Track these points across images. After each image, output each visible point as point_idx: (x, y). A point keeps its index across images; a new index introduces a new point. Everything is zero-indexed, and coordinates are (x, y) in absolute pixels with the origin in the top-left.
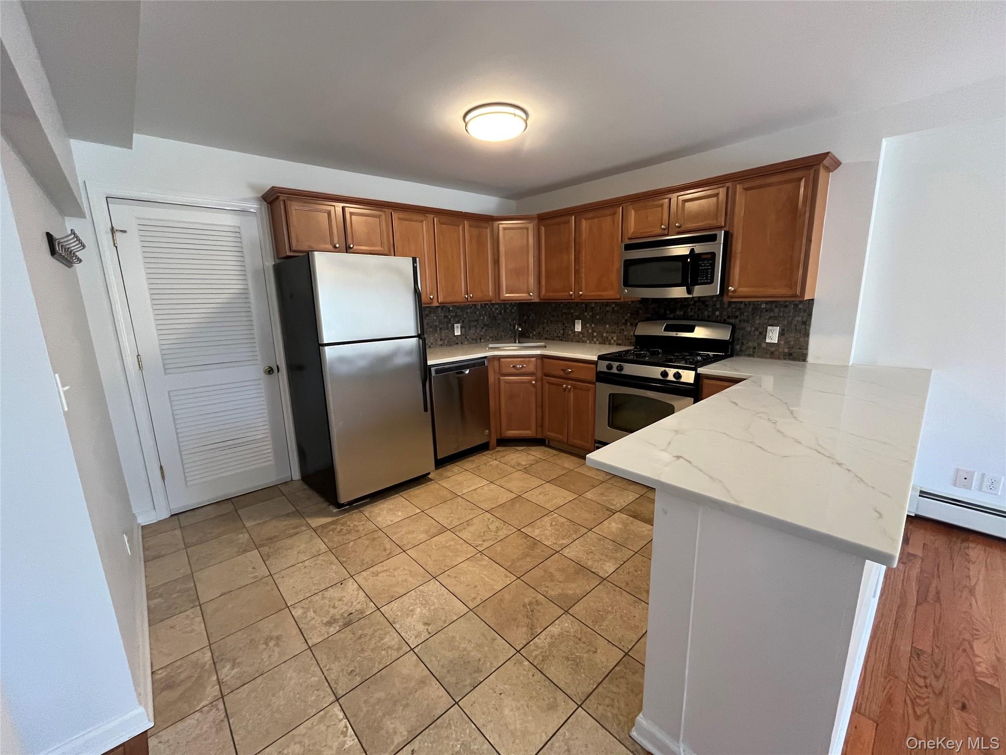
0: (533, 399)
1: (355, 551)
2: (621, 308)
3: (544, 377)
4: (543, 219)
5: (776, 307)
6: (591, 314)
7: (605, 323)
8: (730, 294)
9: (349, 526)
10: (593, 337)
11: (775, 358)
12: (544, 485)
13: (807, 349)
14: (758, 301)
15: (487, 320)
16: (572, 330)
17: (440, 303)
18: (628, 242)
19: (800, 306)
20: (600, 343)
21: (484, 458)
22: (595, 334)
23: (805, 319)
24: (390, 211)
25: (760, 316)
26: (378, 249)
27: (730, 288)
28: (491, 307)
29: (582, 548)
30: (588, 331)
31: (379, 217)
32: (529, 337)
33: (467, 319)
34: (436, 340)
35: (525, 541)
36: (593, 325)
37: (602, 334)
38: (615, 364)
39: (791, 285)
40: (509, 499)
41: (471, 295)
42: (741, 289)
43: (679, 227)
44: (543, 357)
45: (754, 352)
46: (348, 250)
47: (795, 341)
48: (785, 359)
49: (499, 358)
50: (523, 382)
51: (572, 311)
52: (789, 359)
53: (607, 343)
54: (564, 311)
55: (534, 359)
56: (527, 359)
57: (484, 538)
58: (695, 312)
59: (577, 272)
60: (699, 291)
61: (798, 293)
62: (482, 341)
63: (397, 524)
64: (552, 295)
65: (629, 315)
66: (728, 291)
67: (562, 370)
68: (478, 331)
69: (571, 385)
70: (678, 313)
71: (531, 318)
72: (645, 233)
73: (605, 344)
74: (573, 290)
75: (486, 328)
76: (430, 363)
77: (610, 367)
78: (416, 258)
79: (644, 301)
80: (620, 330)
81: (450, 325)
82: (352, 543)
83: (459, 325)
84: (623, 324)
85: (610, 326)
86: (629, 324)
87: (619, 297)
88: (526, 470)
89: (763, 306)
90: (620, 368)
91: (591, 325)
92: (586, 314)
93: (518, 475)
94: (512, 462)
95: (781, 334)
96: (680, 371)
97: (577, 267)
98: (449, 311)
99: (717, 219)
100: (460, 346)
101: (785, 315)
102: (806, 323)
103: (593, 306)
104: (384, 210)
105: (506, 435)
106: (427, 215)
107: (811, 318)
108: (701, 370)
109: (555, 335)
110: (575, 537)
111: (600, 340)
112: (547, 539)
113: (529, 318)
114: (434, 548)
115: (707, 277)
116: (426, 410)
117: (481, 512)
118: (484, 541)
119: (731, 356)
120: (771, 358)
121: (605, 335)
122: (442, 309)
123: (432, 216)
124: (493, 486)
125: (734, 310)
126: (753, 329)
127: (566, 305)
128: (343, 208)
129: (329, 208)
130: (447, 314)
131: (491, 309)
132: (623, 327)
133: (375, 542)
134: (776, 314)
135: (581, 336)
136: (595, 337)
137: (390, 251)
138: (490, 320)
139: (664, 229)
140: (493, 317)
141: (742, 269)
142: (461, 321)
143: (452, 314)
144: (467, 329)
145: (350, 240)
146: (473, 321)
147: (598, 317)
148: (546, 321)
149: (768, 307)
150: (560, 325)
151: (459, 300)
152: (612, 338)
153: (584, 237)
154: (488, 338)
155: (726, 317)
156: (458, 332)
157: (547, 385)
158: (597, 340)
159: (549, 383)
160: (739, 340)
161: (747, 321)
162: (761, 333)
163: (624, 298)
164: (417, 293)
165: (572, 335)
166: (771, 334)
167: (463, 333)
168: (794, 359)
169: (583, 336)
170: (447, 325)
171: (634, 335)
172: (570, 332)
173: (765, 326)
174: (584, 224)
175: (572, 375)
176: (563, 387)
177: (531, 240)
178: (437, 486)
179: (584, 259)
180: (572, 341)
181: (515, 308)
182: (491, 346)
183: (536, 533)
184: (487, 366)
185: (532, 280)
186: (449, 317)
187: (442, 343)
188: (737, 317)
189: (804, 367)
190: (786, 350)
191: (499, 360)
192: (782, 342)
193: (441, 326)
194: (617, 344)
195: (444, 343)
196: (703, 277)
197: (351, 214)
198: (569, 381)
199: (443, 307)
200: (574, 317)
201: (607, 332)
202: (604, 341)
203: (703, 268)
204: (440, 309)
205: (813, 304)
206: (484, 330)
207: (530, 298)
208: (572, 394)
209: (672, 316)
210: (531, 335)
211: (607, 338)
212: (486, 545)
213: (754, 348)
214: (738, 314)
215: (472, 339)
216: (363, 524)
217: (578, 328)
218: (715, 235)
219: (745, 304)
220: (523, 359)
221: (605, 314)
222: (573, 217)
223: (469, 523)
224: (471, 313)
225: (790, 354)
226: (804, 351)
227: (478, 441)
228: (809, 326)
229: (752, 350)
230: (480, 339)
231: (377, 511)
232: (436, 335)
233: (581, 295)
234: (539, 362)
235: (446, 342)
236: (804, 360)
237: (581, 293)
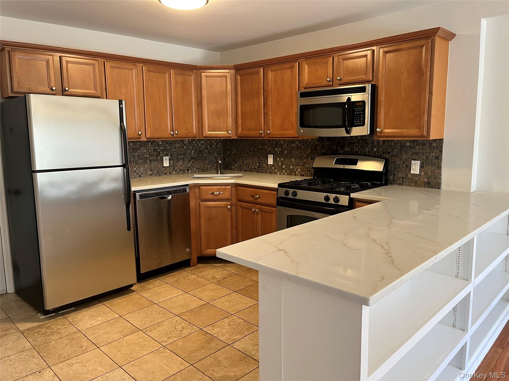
0: (229, 221)
1: (55, 348)
2: (303, 145)
3: (238, 203)
4: (238, 69)
5: (417, 145)
6: (280, 149)
7: (291, 157)
8: (378, 134)
9: (53, 329)
10: (282, 169)
11: (418, 187)
12: (231, 295)
13: (440, 179)
14: (404, 140)
15: (194, 154)
16: (266, 163)
17: (148, 139)
18: (303, 90)
19: (434, 145)
20: (287, 174)
21: (185, 273)
22: (284, 167)
23: (437, 155)
24: (103, 60)
25: (406, 152)
26: (92, 91)
27: (378, 129)
28: (198, 142)
29: (251, 342)
30: (278, 164)
31: (93, 65)
32: (231, 169)
33: (175, 152)
34: (146, 171)
35: (204, 337)
36: (282, 159)
37: (290, 167)
38: (291, 191)
39: (420, 128)
40: (198, 306)
41: (176, 132)
42: (386, 131)
43: (340, 80)
44: (237, 185)
45: (403, 182)
46: (64, 92)
47: (431, 172)
48: (425, 187)
49: (199, 186)
50: (220, 207)
51: (266, 147)
52: (429, 187)
53: (293, 174)
54: (259, 147)
55: (229, 187)
56: (223, 187)
57: (170, 336)
58: (359, 149)
59: (265, 114)
60: (357, 131)
61: (425, 134)
62: (190, 172)
63: (96, 327)
64: (247, 133)
65: (309, 150)
66: (376, 131)
67: (252, 196)
68: (186, 163)
69: (259, 208)
70: (346, 149)
71: (233, 152)
72: (315, 84)
73: (292, 175)
74: (263, 129)
75: (193, 161)
76: (133, 189)
77: (287, 193)
78: (122, 100)
79: (321, 139)
80: (303, 163)
81: (159, 157)
82: (53, 342)
83: (168, 157)
84: (305, 158)
85: (295, 160)
86: (309, 158)
87: (297, 136)
88: (219, 282)
89: (408, 144)
90: (295, 194)
91: (280, 159)
92: (276, 149)
93: (211, 286)
94: (209, 276)
95: (422, 167)
96: (338, 196)
97: (266, 111)
98: (159, 145)
99: (366, 75)
100: (168, 176)
101: (423, 151)
102: (439, 158)
103: (282, 143)
104: (97, 59)
105: (205, 253)
106: (137, 64)
107: (442, 154)
108: (353, 195)
109: (253, 167)
110: (247, 333)
111: (288, 171)
112: (223, 335)
113: (231, 152)
114: (125, 344)
115: (360, 120)
116: (129, 229)
117: (171, 315)
118: (169, 338)
119: (386, 184)
120: (415, 186)
121: (291, 167)
122: (152, 143)
123: (141, 65)
124: (187, 295)
125: (387, 147)
126: (402, 162)
127: (261, 142)
128: (60, 57)
129: (48, 57)
130: (156, 148)
131: (198, 144)
132: (305, 161)
133: (74, 341)
134: (417, 151)
135: (273, 168)
136: (284, 169)
137: (102, 93)
138: (196, 153)
139: (330, 81)
140: (200, 151)
141: (386, 115)
142: (169, 154)
143: (161, 148)
144: (175, 162)
145: (65, 84)
146: (181, 154)
147: (286, 152)
148: (245, 155)
149: (411, 145)
150: (256, 158)
151: (166, 136)
152: (297, 170)
153: (270, 85)
154: (195, 169)
155: (382, 153)
156: (166, 163)
157: (240, 209)
158: (286, 172)
159: (242, 207)
160: (391, 171)
161: (397, 156)
162: (407, 166)
163: (302, 136)
164: (122, 130)
165: (266, 167)
166: (414, 167)
167: (172, 164)
168: (432, 187)
169: (274, 169)
170: (157, 158)
171: (312, 167)
172: (264, 165)
173: (410, 160)
174: (270, 75)
175: (259, 200)
176: (252, 210)
177: (229, 87)
178: (138, 296)
179: (270, 104)
180: (266, 173)
181: (220, 144)
182: (196, 176)
183: (214, 331)
184: (189, 193)
185: (230, 120)
186: (159, 150)
187: (151, 173)
188: (389, 153)
189: (439, 193)
190: (426, 180)
191: (199, 187)
192: (423, 173)
193: (150, 158)
194: (301, 175)
195: (153, 173)
196: (358, 120)
197: (67, 62)
198: (257, 206)
199: (152, 142)
200: (268, 152)
201: (293, 165)
202: (291, 173)
203: (357, 113)
204: (150, 143)
205: (442, 142)
206: (191, 163)
207: (229, 135)
208: (260, 216)
209: (342, 151)
210: (233, 167)
211: (293, 170)
212: (171, 341)
213: (403, 178)
214: (390, 150)
215: (180, 170)
216: (65, 328)
217: (271, 161)
218: (364, 88)
219: (395, 143)
220: (220, 187)
221: (291, 149)
222: (262, 69)
223: (159, 324)
224: (179, 147)
225: (429, 183)
226: (439, 180)
227: (179, 259)
228: (441, 160)
229: (401, 180)
230: (188, 170)
231: (80, 317)
232: (146, 166)
233: (269, 133)
234: (234, 189)
235: (155, 172)
236: (439, 188)
237: (268, 132)
